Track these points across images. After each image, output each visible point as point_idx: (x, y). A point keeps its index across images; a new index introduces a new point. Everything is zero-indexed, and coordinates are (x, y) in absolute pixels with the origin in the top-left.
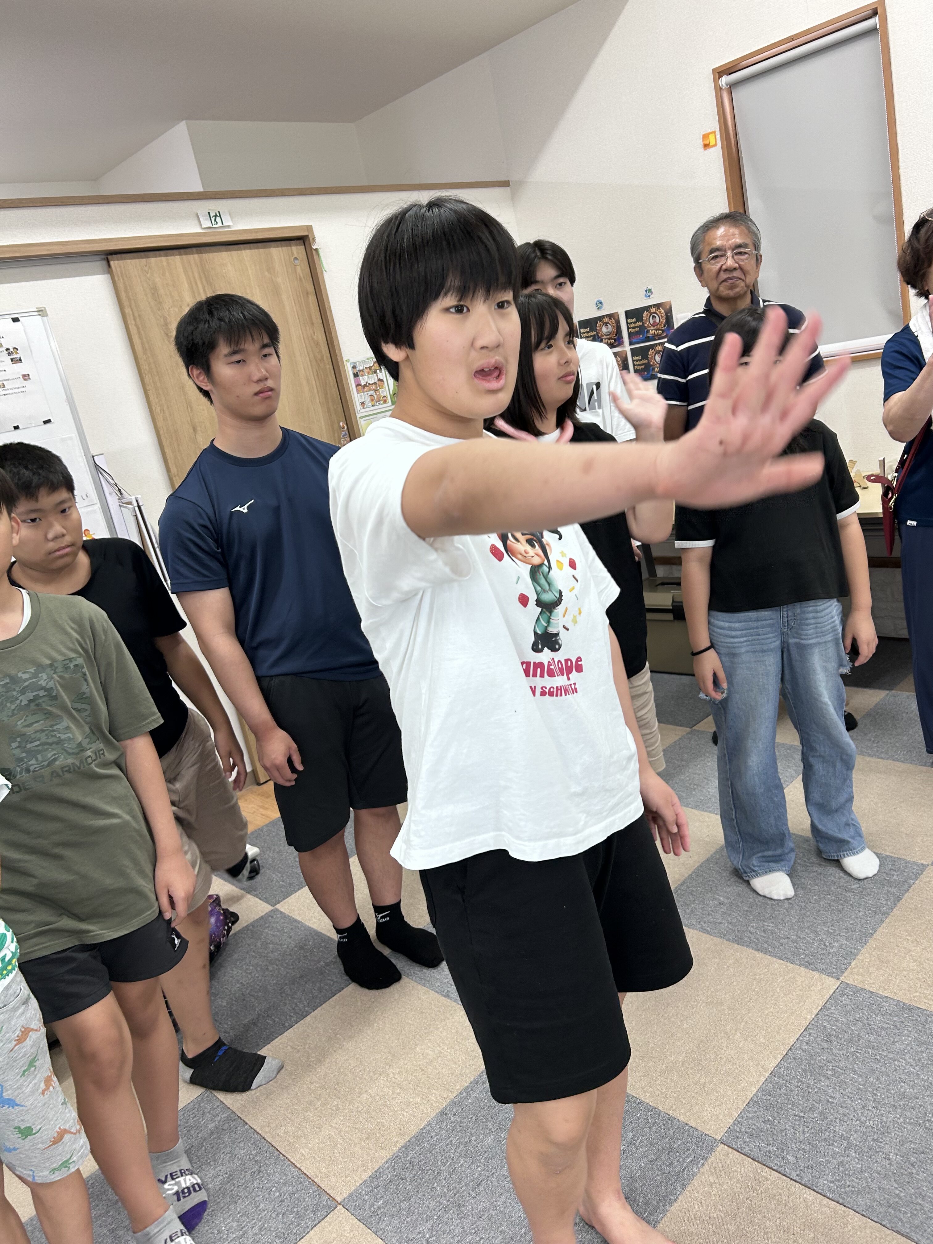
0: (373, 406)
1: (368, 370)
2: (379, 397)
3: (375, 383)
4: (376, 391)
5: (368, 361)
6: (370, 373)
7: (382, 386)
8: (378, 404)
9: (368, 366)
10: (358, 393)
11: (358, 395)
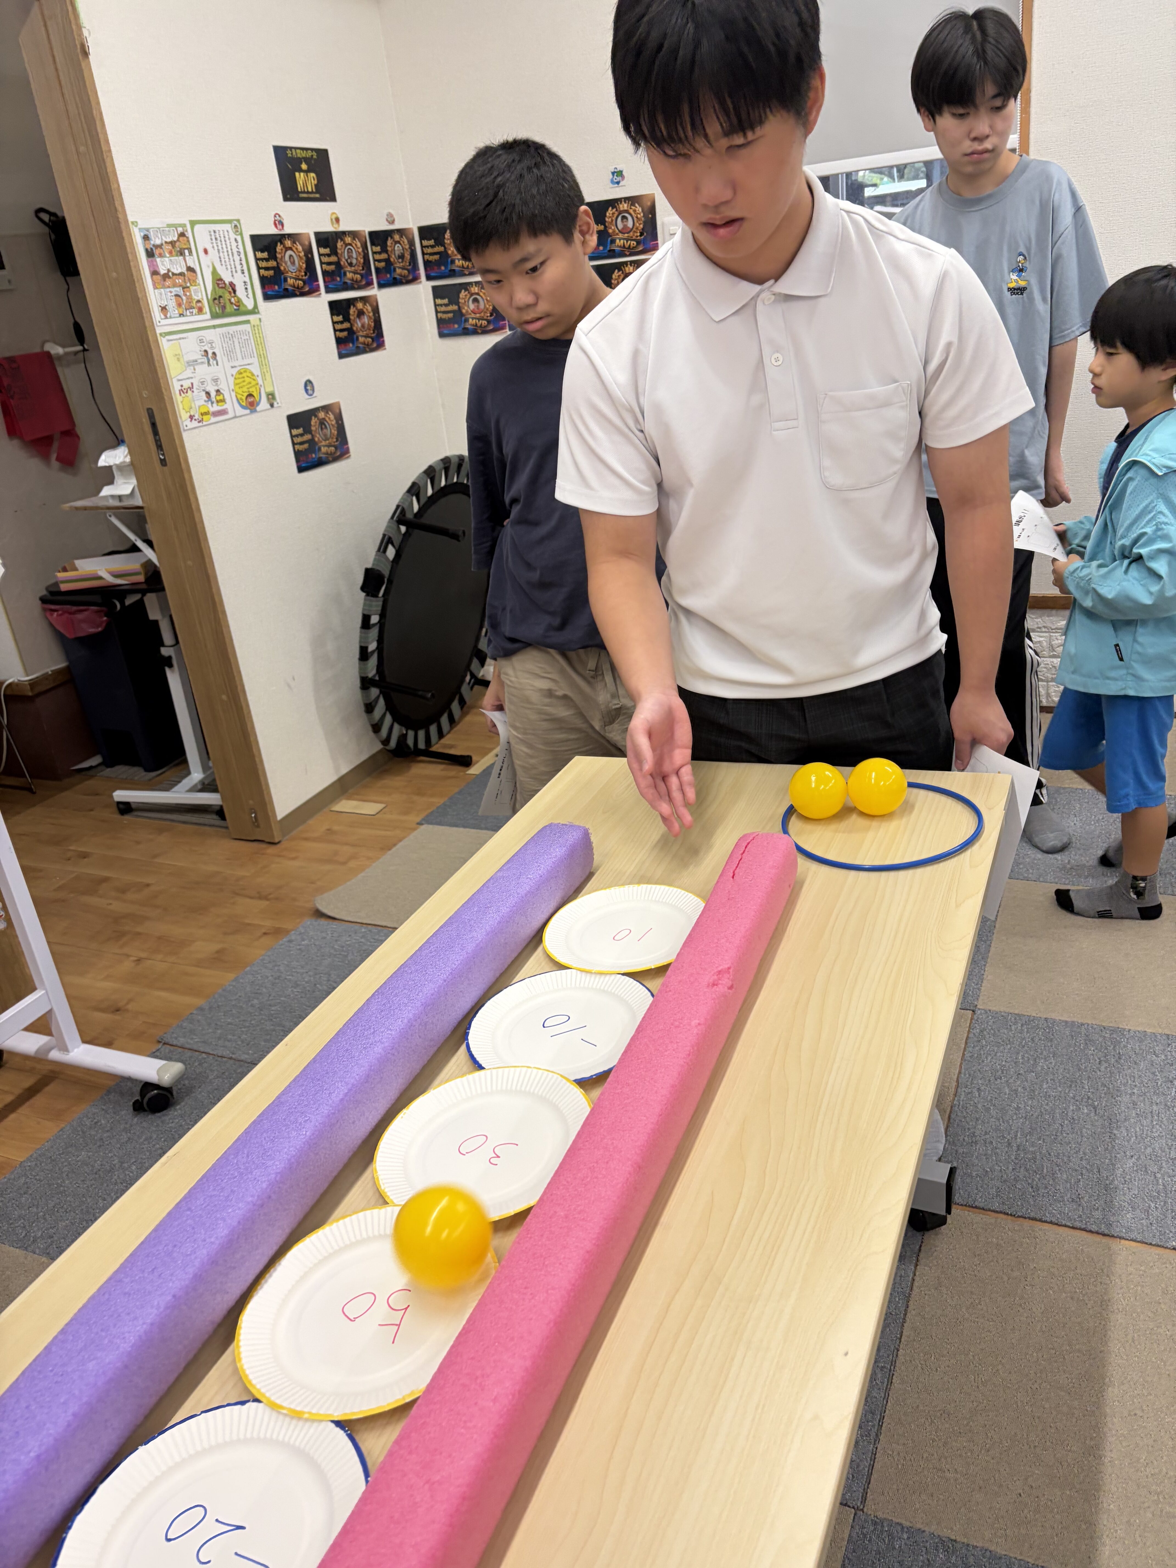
0: (181, 315)
1: (170, 247)
2: (190, 298)
3: (182, 274)
4: (185, 290)
5: (169, 231)
6: (174, 253)
7: (194, 282)
8: (188, 314)
9: (168, 240)
10: (155, 288)
11: (156, 291)
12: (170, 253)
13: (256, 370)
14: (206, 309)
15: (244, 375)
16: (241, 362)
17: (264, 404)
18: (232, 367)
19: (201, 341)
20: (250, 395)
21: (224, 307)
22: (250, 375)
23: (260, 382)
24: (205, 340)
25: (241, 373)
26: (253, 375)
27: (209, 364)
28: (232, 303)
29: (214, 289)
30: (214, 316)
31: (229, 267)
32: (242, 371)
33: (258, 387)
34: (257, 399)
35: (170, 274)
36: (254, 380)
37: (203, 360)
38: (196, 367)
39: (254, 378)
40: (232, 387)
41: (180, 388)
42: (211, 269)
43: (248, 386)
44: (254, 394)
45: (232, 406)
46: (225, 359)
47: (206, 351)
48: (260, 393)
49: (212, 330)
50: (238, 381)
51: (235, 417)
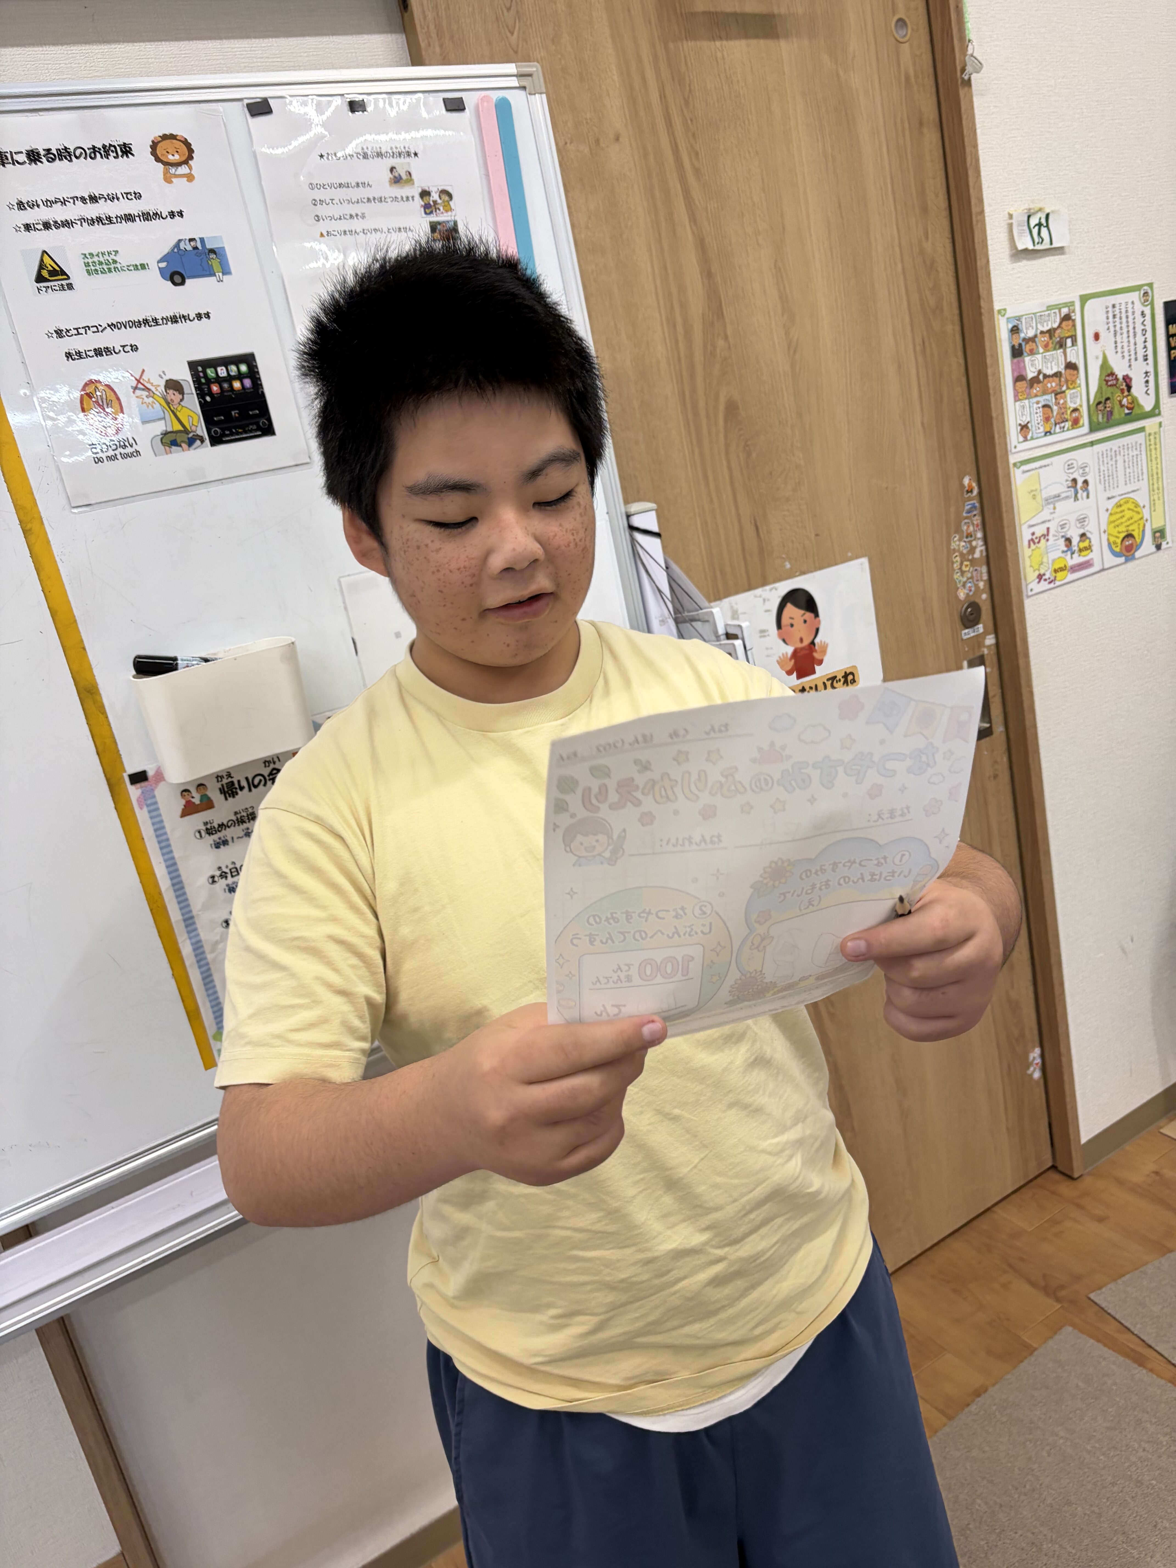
0: (1047, 433)
1: (1046, 338)
2: (1063, 408)
3: (1057, 375)
4: (1058, 396)
5: (1049, 315)
6: (1051, 345)
7: (1072, 383)
8: (1058, 430)
9: (1046, 328)
10: (1017, 399)
11: (1018, 403)
12: (1046, 346)
13: (1142, 498)
14: (1085, 420)
15: (1124, 507)
16: (1123, 489)
17: (1148, 545)
18: (1109, 498)
19: (1070, 466)
20: (1130, 536)
21: (1111, 413)
22: (1131, 506)
23: (1146, 515)
24: (1075, 465)
25: (1121, 506)
26: (1137, 506)
27: (1076, 498)
28: (1122, 406)
29: (1100, 388)
30: (1094, 428)
31: (1126, 354)
32: (1122, 502)
33: (1141, 522)
34: (1138, 540)
35: (1041, 377)
36: (1138, 513)
37: (1069, 494)
38: (1057, 505)
39: (1138, 509)
40: (1104, 527)
41: (1030, 537)
42: (1100, 362)
43: (1128, 523)
44: (1135, 534)
45: (1101, 555)
46: (1100, 487)
47: (1074, 481)
48: (1144, 531)
49: (1089, 449)
50: (1113, 518)
51: (1103, 570)
